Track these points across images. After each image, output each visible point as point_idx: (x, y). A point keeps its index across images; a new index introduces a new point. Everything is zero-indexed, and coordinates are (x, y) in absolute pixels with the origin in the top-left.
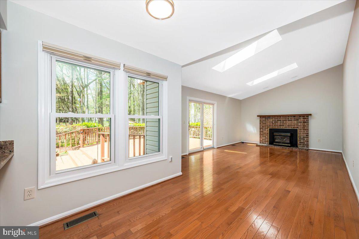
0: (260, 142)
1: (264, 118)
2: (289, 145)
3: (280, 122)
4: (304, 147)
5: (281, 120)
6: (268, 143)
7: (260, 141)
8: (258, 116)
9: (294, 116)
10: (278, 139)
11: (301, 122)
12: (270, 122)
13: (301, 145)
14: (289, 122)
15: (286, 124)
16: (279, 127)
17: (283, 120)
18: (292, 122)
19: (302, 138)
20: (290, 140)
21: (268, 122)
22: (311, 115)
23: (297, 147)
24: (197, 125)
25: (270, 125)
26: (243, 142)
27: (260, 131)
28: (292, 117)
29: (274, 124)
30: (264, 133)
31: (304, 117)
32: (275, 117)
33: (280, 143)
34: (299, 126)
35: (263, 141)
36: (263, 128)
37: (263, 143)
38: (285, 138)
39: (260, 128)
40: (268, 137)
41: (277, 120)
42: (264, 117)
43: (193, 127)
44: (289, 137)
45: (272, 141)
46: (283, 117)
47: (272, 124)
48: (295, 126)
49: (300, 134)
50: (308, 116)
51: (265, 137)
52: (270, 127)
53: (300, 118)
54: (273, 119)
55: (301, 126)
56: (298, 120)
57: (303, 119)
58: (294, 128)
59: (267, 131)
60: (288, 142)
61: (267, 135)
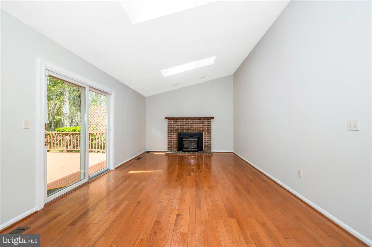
0: (168, 150)
1: (172, 121)
2: (196, 150)
3: (188, 125)
4: (208, 150)
5: (189, 123)
6: (176, 150)
7: (168, 148)
8: (166, 118)
9: (200, 119)
10: (186, 144)
11: (206, 125)
12: (178, 125)
13: (205, 148)
14: (196, 125)
15: (194, 127)
16: (187, 131)
17: (191, 124)
18: (199, 125)
19: (206, 141)
20: (197, 145)
21: (177, 125)
22: (213, 118)
23: (203, 151)
24: (75, 131)
25: (178, 129)
26: (148, 151)
27: (168, 137)
28: (198, 120)
29: (182, 127)
30: (172, 138)
31: (208, 120)
32: (183, 120)
33: (189, 148)
34: (204, 129)
35: (171, 148)
36: (171, 133)
37: (171, 150)
38: (192, 143)
39: (168, 133)
40: (176, 142)
41: (185, 123)
42: (182, 120)
43: (67, 134)
44: (196, 141)
45: (181, 147)
46: (190, 120)
47: (181, 127)
48: (201, 129)
49: (205, 138)
50: (211, 120)
51: (174, 142)
52: (178, 131)
53: (205, 122)
54: (181, 122)
55: (206, 129)
56: (203, 123)
57: (207, 122)
58: (200, 131)
59: (175, 136)
60: (196, 146)
61: (175, 140)
